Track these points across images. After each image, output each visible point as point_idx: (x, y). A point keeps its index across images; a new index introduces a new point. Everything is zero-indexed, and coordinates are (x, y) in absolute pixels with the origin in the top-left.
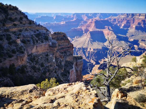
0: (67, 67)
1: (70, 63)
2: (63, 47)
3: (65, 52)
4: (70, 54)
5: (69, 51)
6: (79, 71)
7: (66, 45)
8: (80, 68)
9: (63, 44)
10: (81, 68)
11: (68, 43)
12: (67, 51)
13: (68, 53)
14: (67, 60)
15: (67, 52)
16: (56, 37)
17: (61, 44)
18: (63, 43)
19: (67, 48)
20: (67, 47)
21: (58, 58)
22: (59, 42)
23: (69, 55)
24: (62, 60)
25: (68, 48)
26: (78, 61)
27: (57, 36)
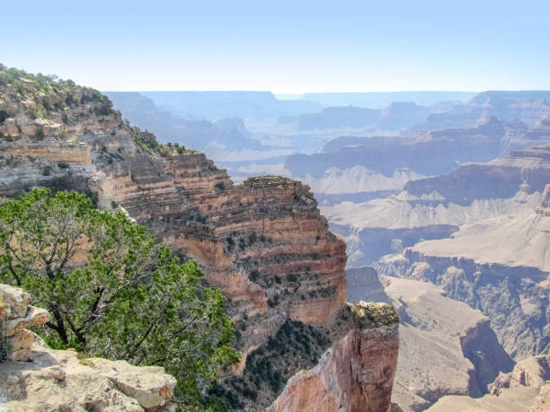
0: (282, 354)
1: (313, 335)
2: (286, 249)
3: (292, 278)
4: (314, 292)
5: (317, 272)
6: (370, 388)
7: (303, 244)
8: (377, 374)
9: (286, 234)
10: (385, 372)
11: (314, 234)
12: (302, 273)
13: (308, 285)
14: (293, 318)
15: (302, 276)
16: (256, 200)
17: (277, 236)
18: (288, 230)
19: (306, 256)
20: (305, 250)
21: (237, 303)
22: (268, 222)
23: (312, 294)
24: (258, 315)
25: (315, 256)
26: (366, 331)
27: (260, 196)
